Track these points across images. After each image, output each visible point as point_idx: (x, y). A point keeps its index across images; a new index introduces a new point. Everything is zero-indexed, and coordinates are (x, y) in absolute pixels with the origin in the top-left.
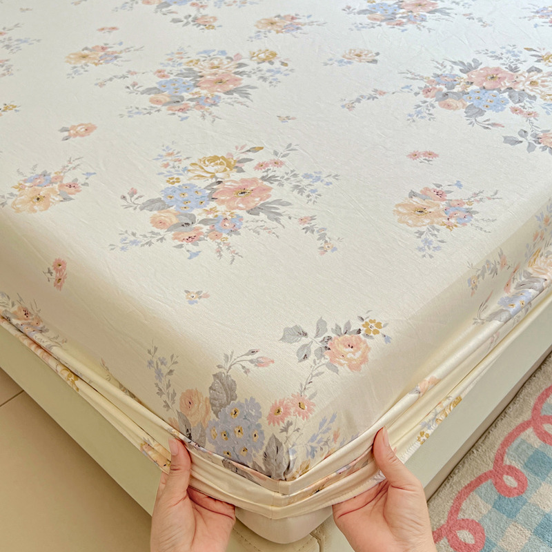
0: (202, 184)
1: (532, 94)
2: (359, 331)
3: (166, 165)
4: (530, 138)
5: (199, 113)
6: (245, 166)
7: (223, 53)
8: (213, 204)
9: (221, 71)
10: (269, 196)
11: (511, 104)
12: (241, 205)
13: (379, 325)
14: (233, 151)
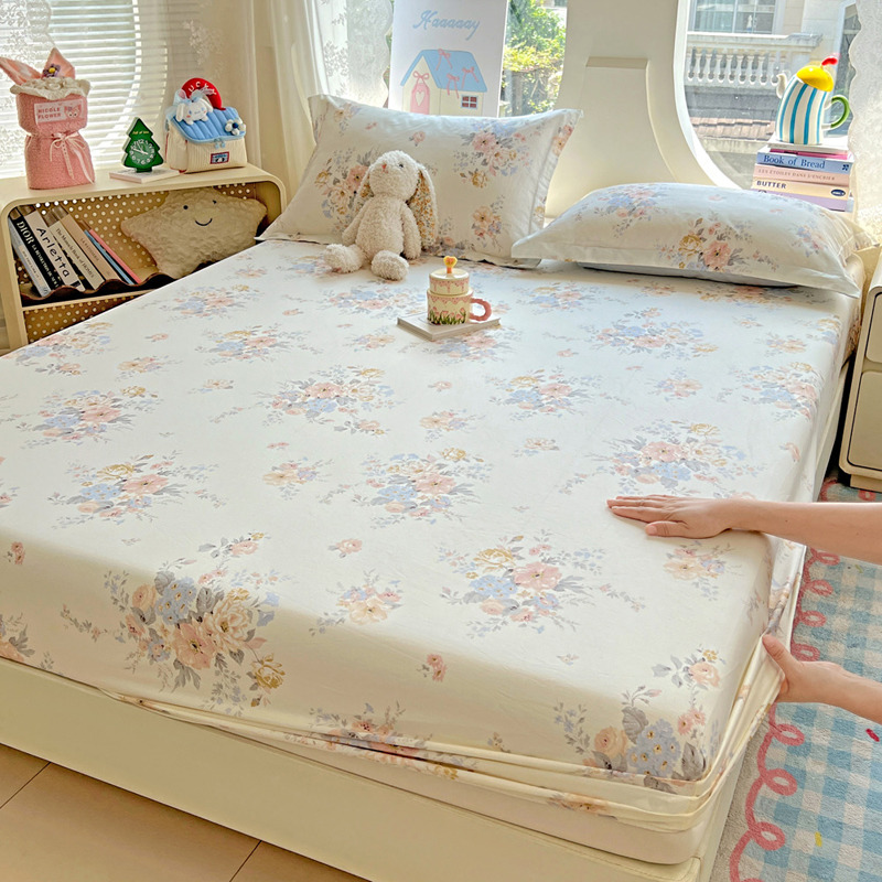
0: (499, 573)
1: (703, 462)
2: (704, 660)
5: (441, 514)
6: (521, 553)
7: (414, 456)
8: (521, 588)
9: (427, 474)
10: (561, 575)
11: (692, 473)
12: (544, 586)
13: (714, 653)
14: (501, 543)
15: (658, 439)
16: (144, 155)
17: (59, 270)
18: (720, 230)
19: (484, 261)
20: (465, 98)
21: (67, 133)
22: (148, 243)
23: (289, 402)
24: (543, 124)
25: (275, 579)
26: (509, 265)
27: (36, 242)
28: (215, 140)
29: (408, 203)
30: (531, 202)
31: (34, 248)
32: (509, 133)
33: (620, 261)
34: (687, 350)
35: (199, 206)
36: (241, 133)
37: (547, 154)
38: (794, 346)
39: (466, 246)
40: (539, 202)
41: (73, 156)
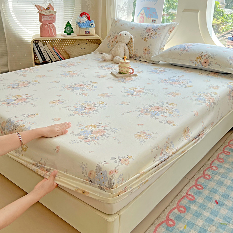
0: (89, 130)
1: (166, 112)
2: (127, 158)
3: (80, 127)
4: (165, 121)
5: (86, 115)
6: (99, 127)
7: (90, 102)
8: (92, 134)
9: (90, 106)
10: (105, 133)
11: (161, 114)
12: (99, 135)
13: (131, 157)
14: (96, 124)
15: (158, 105)
16: (69, 30)
17: (45, 57)
18: (207, 56)
19: (145, 61)
20: (153, 20)
21: (50, 24)
22: (69, 53)
23: (69, 87)
24: (166, 26)
25: (33, 124)
26: (151, 62)
27: (40, 50)
28: (86, 28)
29: (127, 45)
30: (160, 46)
31: (40, 51)
32: (156, 28)
33: (179, 63)
34: (184, 86)
35: (82, 44)
36: (94, 26)
37: (166, 34)
38: (217, 87)
39: (141, 57)
40: (162, 46)
41: (51, 29)
